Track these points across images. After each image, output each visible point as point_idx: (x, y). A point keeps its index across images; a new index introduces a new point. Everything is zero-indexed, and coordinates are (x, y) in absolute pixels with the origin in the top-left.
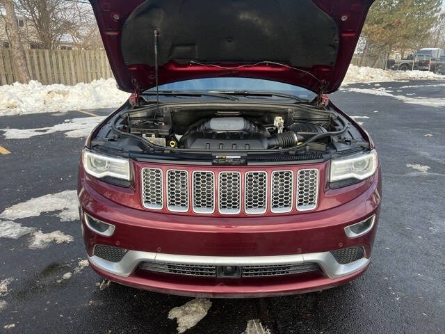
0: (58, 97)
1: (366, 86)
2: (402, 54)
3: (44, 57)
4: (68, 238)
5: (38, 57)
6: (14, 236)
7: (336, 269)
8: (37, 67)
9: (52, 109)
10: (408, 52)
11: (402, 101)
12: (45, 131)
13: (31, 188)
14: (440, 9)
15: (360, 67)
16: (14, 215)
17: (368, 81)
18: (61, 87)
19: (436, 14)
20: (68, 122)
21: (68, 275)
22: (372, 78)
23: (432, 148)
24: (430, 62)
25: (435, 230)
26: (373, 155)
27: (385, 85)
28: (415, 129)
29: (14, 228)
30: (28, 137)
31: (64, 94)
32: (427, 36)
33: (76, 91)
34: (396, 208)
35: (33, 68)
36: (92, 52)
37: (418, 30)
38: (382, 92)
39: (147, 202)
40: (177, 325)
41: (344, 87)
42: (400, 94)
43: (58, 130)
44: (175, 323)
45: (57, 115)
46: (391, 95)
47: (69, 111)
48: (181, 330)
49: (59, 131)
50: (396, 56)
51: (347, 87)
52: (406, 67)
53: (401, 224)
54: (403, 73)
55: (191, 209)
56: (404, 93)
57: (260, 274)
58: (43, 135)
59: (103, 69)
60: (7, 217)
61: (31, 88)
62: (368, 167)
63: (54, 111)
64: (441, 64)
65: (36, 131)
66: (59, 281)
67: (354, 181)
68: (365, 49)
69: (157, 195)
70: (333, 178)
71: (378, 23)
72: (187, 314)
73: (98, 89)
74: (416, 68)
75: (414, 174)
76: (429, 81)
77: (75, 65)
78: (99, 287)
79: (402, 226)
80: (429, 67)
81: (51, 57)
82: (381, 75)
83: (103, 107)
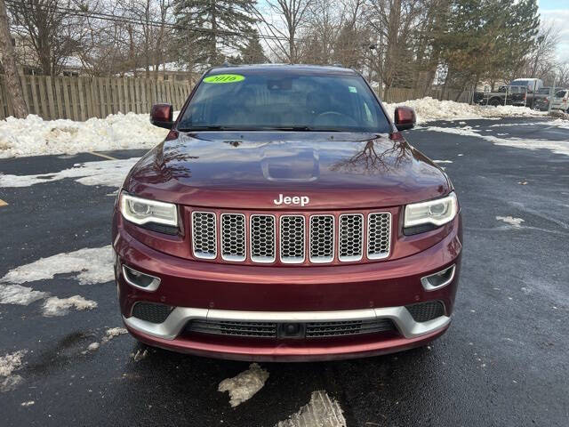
0: (64, 136)
1: (449, 124)
2: (493, 86)
3: (45, 85)
4: (91, 304)
5: (38, 86)
6: (23, 302)
7: (412, 327)
8: (35, 99)
9: (56, 150)
10: (499, 84)
11: (492, 142)
12: (49, 177)
13: (39, 246)
14: (537, 31)
15: (441, 100)
16: (20, 277)
17: (452, 118)
18: (68, 123)
19: (532, 37)
20: (78, 167)
21: (94, 345)
22: (456, 114)
23: (526, 198)
24: (526, 95)
25: (527, 290)
26: (452, 198)
27: (471, 123)
28: (507, 176)
29: (22, 292)
30: (29, 185)
31: (72, 131)
32: (522, 64)
33: (87, 129)
34: (483, 267)
35: (31, 99)
36: (107, 80)
37: (510, 57)
38: (468, 132)
39: (198, 250)
40: (229, 399)
41: (422, 125)
42: (490, 134)
43: (65, 176)
44: (227, 396)
45: (64, 157)
46: (479, 135)
47: (79, 154)
48: (235, 403)
49: (67, 178)
50: (484, 87)
51: (426, 125)
52: (497, 101)
53: (488, 283)
54: (493, 108)
55: (248, 258)
56: (494, 133)
57: (327, 333)
58: (47, 182)
59: (121, 101)
60: (12, 280)
61: (28, 124)
62: (446, 212)
63: (59, 153)
64: (539, 98)
65: (38, 178)
66: (84, 353)
67: (431, 226)
68: (447, 79)
69: (209, 242)
70: (408, 223)
71: (461, 47)
72: (240, 385)
73: (115, 125)
74: (508, 103)
75: (505, 228)
76: (524, 119)
77: (85, 96)
78: (133, 358)
79: (489, 286)
80: (524, 102)
81: (53, 85)
82: (466, 111)
83: (121, 148)
